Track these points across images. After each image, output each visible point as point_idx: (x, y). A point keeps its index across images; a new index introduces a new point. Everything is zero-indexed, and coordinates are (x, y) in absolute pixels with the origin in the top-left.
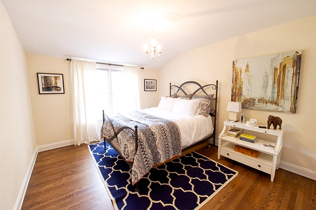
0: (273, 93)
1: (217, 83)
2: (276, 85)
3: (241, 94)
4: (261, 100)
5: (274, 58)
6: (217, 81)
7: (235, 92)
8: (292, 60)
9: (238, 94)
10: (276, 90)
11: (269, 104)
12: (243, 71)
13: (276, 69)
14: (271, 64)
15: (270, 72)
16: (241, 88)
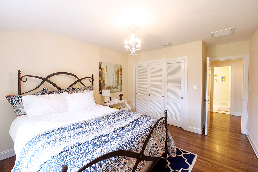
0: (116, 83)
1: (93, 76)
2: (116, 79)
3: (105, 84)
4: (112, 87)
5: (115, 66)
6: (93, 75)
7: (102, 83)
8: (120, 69)
9: (103, 84)
10: (117, 82)
11: (115, 89)
12: (105, 70)
13: (116, 71)
14: (115, 69)
15: (115, 73)
16: (104, 81)
